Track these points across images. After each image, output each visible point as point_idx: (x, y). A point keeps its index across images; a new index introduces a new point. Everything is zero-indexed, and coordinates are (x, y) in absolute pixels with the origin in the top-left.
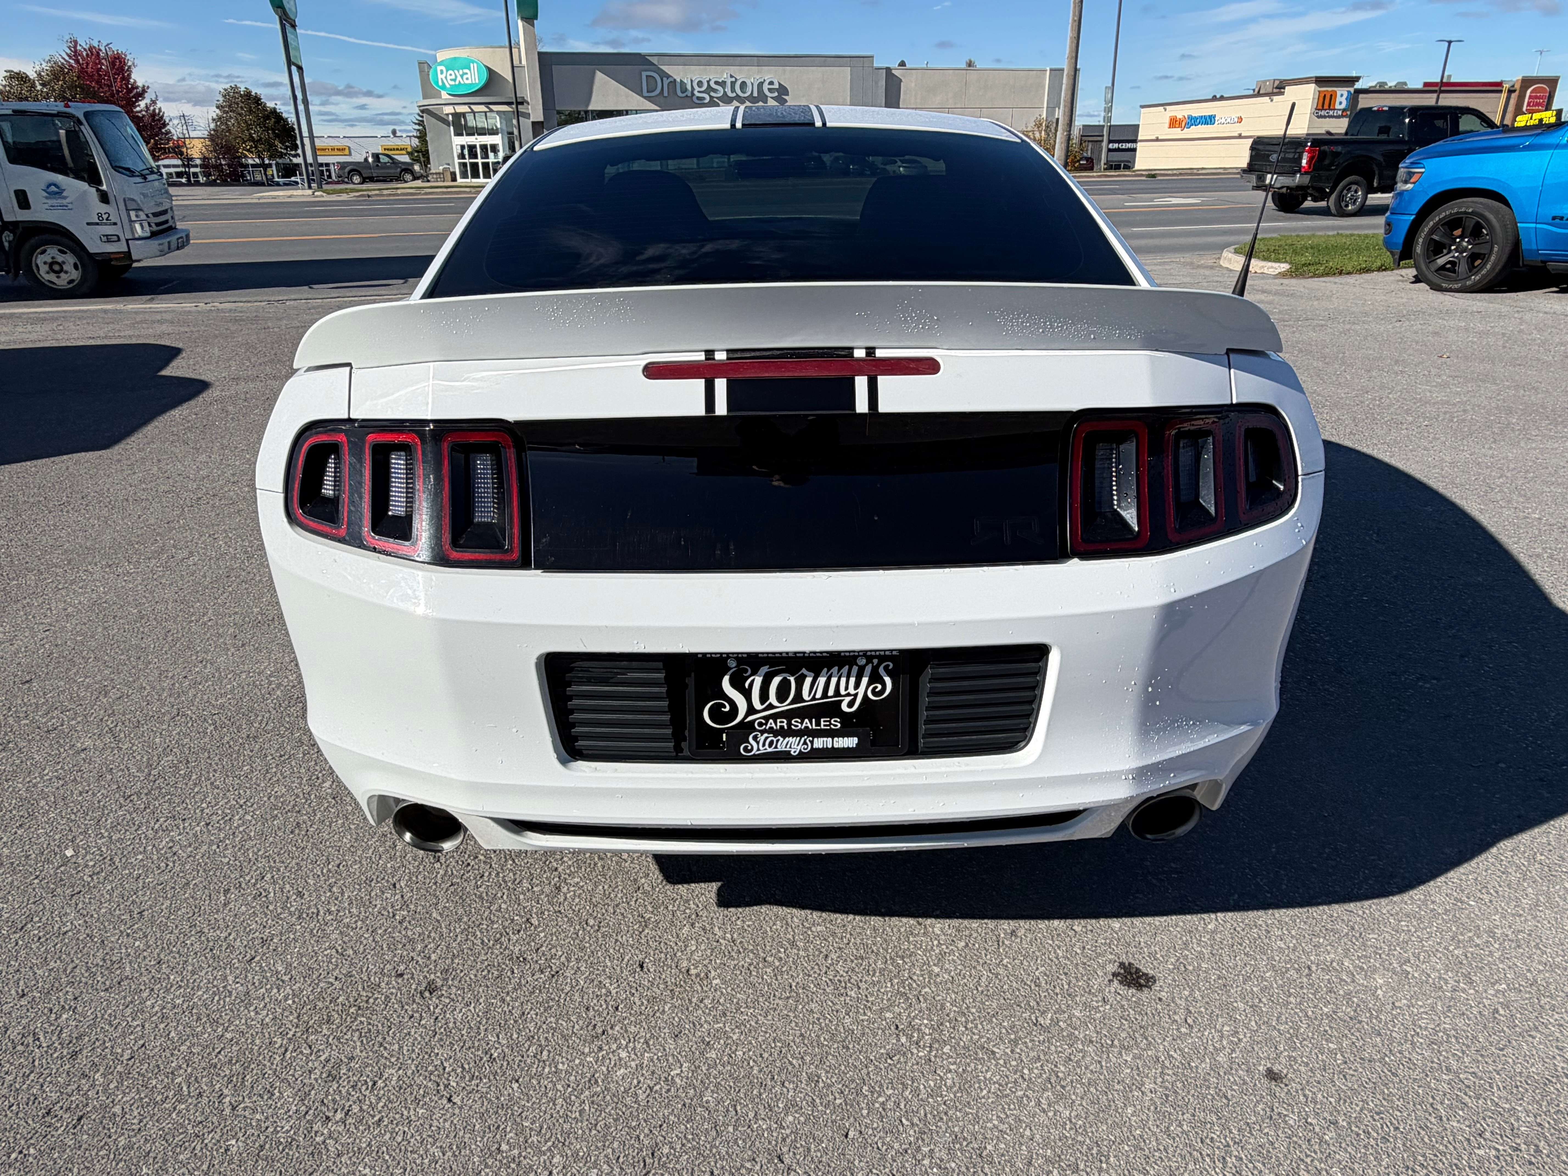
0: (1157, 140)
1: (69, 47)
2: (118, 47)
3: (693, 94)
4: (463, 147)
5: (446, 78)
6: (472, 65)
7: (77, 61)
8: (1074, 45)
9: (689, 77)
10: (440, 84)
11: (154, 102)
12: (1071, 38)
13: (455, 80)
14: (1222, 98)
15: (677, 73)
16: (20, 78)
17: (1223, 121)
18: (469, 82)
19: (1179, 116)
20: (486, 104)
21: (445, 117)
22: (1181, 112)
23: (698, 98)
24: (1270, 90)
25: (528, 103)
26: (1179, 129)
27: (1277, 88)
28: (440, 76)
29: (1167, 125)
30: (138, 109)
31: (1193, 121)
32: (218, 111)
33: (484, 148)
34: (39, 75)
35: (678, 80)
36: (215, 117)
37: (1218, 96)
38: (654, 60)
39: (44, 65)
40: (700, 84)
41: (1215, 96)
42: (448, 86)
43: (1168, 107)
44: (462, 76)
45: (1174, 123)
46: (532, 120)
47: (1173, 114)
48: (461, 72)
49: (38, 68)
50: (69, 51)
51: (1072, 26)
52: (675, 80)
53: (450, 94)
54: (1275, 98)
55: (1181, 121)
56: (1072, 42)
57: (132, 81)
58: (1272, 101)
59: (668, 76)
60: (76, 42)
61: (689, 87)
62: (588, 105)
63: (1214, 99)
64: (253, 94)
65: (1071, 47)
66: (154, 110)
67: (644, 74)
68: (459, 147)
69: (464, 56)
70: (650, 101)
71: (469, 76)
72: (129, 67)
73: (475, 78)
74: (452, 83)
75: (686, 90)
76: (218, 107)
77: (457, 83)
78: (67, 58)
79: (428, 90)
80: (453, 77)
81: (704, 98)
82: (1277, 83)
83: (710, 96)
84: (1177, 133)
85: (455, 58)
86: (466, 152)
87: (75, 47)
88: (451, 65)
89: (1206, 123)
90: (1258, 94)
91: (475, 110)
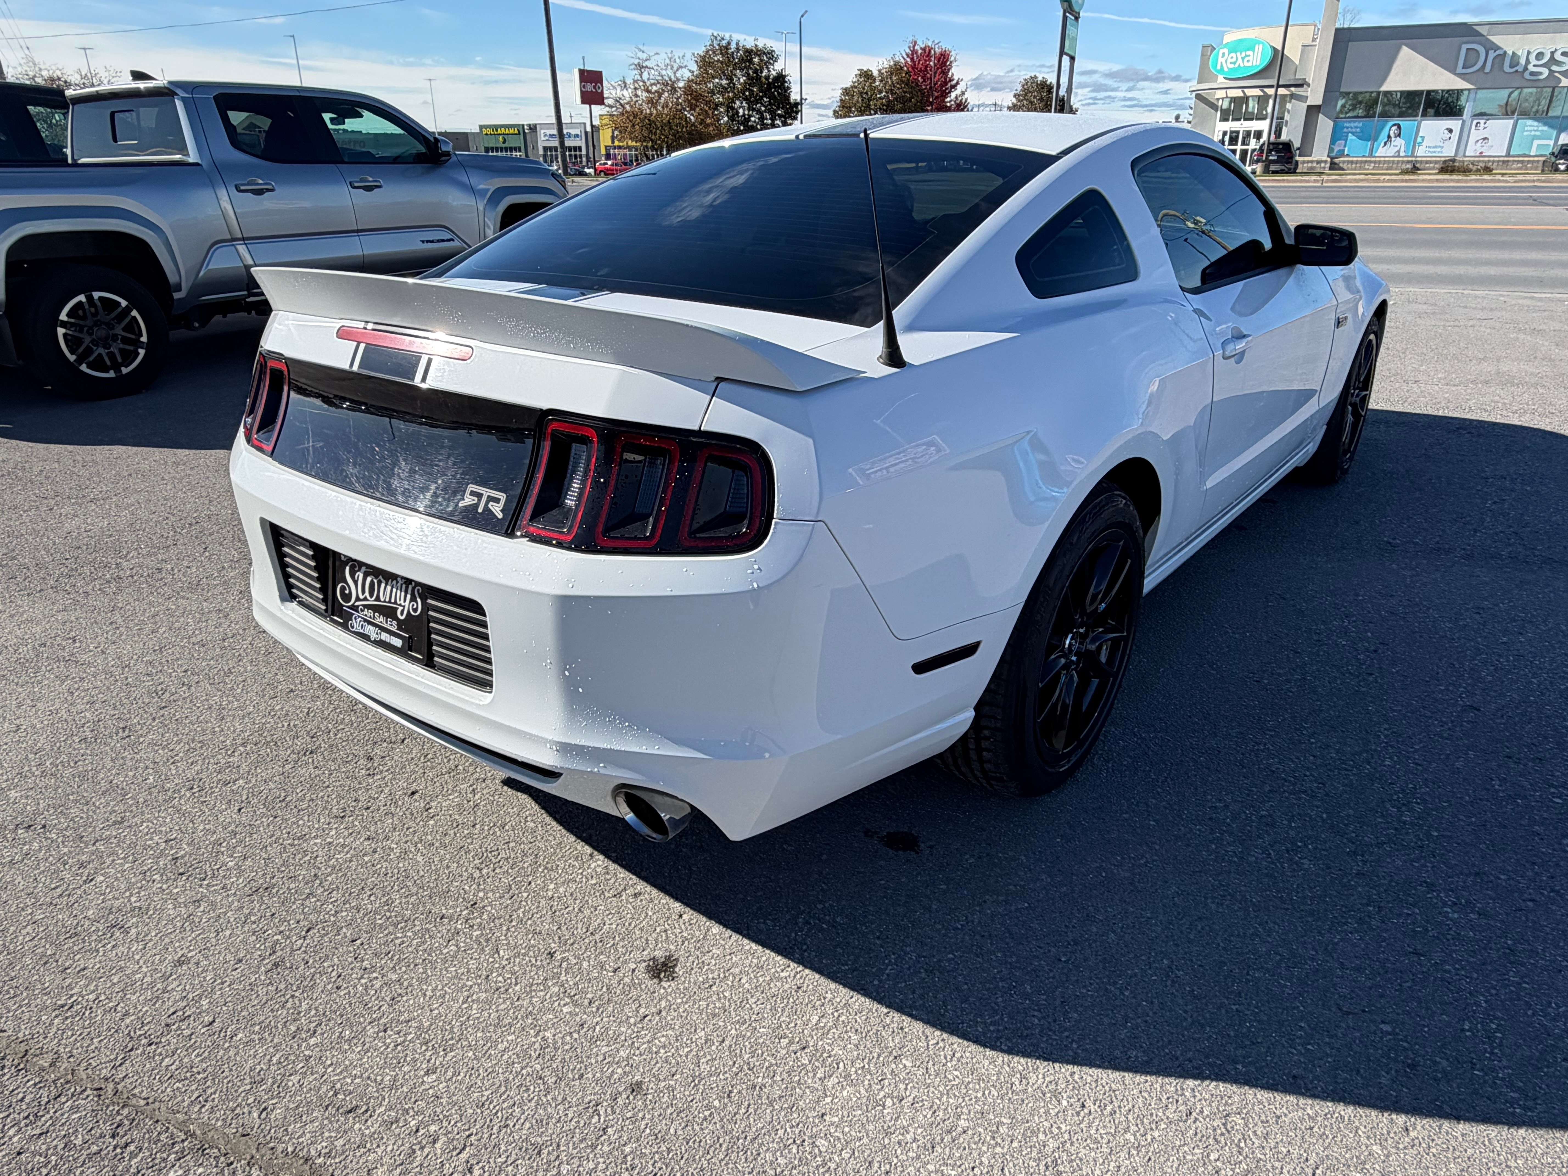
1: (909, 47)
2: (945, 46)
3: (1526, 69)
4: (1225, 133)
5: (1226, 61)
6: (1257, 46)
7: (912, 59)
9: (1527, 48)
10: (1219, 67)
11: (963, 93)
13: (1234, 63)
15: (1509, 44)
16: (866, 75)
18: (1250, 64)
20: (1261, 87)
21: (1215, 102)
23: (1532, 74)
25: (1309, 85)
28: (1220, 60)
30: (948, 99)
32: (1014, 100)
33: (1248, 134)
34: (880, 71)
35: (1510, 53)
36: (1011, 105)
38: (1483, 30)
39: (886, 63)
40: (1540, 56)
42: (1226, 69)
44: (1243, 59)
46: (1309, 103)
48: (1243, 54)
49: (880, 67)
50: (908, 51)
52: (1505, 53)
53: (1225, 78)
57: (950, 74)
59: (1497, 48)
60: (915, 43)
61: (1523, 61)
62: (1380, 86)
64: (1048, 83)
66: (961, 101)
67: (1464, 47)
68: (1221, 134)
69: (1253, 37)
70: (1464, 79)
71: (1250, 58)
72: (951, 62)
73: (1258, 59)
74: (1232, 66)
75: (1518, 64)
76: (1015, 96)
77: (1237, 65)
78: (905, 57)
79: (1205, 74)
80: (1234, 60)
81: (1541, 73)
83: (1550, 70)
85: (1241, 40)
86: (1227, 138)
87: (914, 47)
88: (1235, 47)
91: (1248, 94)
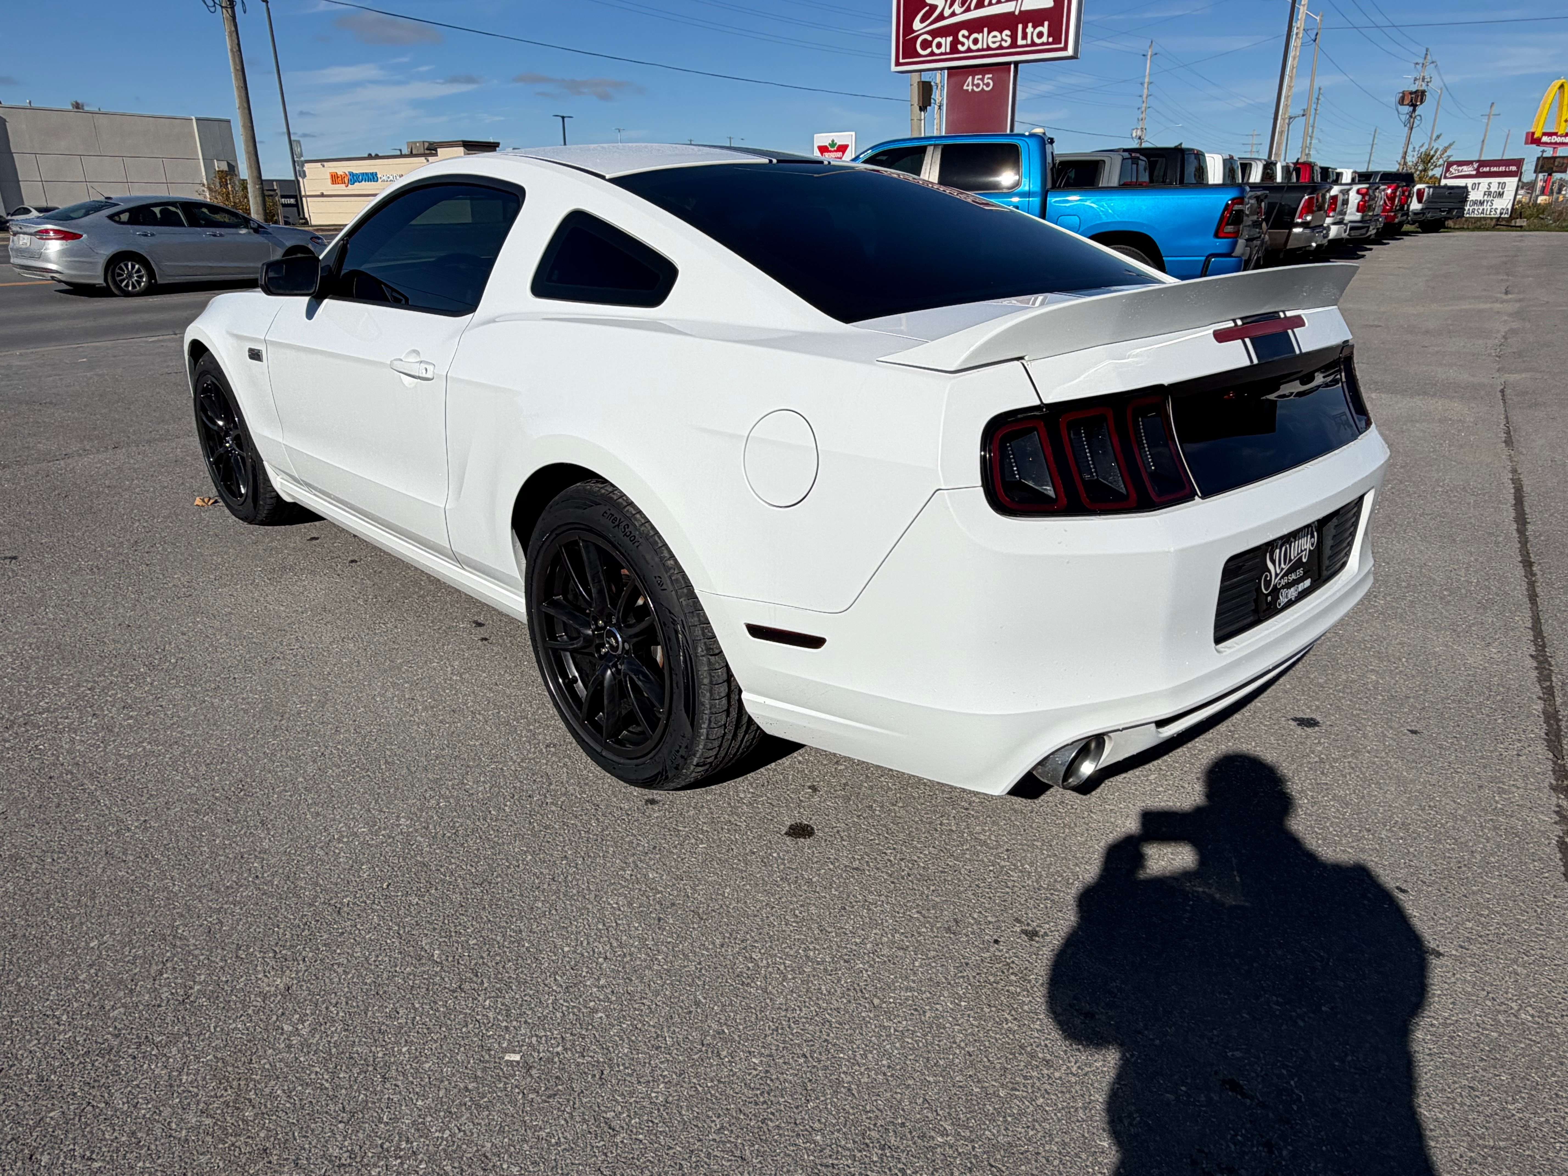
0: (322, 195)
8: (243, 94)
12: (238, 88)
14: (377, 157)
17: (385, 178)
19: (340, 173)
22: (342, 168)
24: (422, 151)
26: (344, 185)
27: (427, 149)
29: (329, 181)
31: (354, 178)
37: (373, 155)
41: (370, 155)
43: (325, 164)
45: (335, 179)
47: (334, 170)
51: (236, 75)
54: (430, 158)
55: (343, 178)
56: (239, 91)
58: (428, 161)
63: (370, 157)
65: (240, 96)
82: (426, 145)
84: (340, 189)
89: (369, 180)
90: (411, 155)
